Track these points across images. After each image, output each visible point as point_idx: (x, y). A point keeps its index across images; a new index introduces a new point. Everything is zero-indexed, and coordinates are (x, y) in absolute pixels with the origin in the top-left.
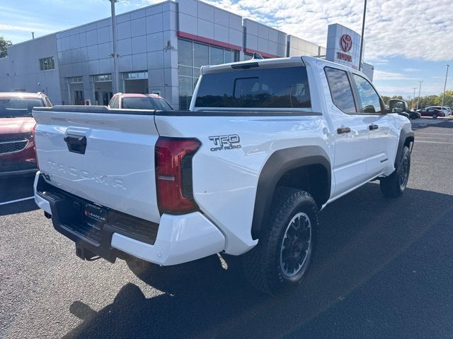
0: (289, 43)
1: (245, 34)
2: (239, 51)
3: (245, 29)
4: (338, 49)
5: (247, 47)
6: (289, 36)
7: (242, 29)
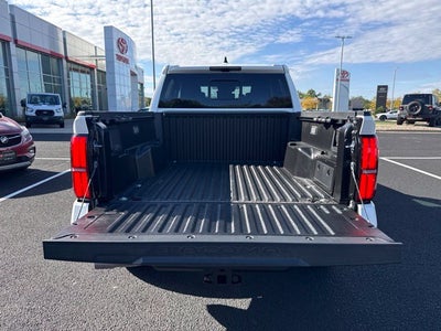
0: (64, 39)
1: (13, 22)
2: (8, 42)
3: (13, 17)
4: (116, 51)
5: (18, 38)
6: (64, 32)
7: (9, 17)
